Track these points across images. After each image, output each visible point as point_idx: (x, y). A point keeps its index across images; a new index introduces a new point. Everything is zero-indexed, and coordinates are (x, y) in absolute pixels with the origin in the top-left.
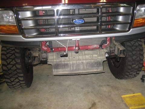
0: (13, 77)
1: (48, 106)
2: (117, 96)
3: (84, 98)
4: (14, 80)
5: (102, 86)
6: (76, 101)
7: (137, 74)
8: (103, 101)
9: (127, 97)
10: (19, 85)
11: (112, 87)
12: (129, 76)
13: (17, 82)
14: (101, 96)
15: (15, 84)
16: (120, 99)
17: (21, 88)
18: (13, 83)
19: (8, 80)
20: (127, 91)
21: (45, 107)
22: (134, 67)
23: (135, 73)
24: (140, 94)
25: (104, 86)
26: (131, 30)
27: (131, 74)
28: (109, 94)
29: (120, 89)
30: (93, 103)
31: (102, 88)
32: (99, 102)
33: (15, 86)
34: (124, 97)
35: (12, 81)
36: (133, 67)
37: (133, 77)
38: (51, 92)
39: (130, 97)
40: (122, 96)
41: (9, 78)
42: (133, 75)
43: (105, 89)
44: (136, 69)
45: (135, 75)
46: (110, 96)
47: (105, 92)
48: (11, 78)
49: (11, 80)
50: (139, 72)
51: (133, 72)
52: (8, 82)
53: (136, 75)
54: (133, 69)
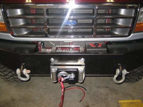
0: (6, 70)
1: (39, 103)
2: (114, 100)
3: (78, 99)
4: (8, 74)
5: (100, 87)
6: (69, 101)
7: (139, 78)
8: (97, 104)
9: (124, 103)
10: (13, 79)
11: (110, 90)
12: (130, 80)
13: (11, 76)
14: (97, 98)
15: (9, 78)
16: (117, 105)
17: (15, 82)
18: (7, 77)
19: (2, 73)
20: (126, 96)
21: (36, 104)
22: (136, 71)
23: (137, 78)
24: (139, 101)
25: (102, 87)
26: (132, 34)
27: (132, 78)
28: (106, 97)
29: (118, 93)
30: (86, 105)
31: (99, 89)
32: (93, 105)
33: (9, 79)
34: (122, 103)
35: (6, 74)
36: (134, 71)
37: (135, 81)
38: (46, 88)
39: (127, 103)
40: (119, 101)
41: (3, 71)
42: (134, 79)
43: (102, 91)
44: (138, 74)
45: (136, 79)
46: (106, 99)
47: (102, 94)
48: (4, 71)
49: (4, 74)
50: (141, 77)
51: (135, 77)
52: (2, 75)
53: (138, 80)
54: (134, 73)
